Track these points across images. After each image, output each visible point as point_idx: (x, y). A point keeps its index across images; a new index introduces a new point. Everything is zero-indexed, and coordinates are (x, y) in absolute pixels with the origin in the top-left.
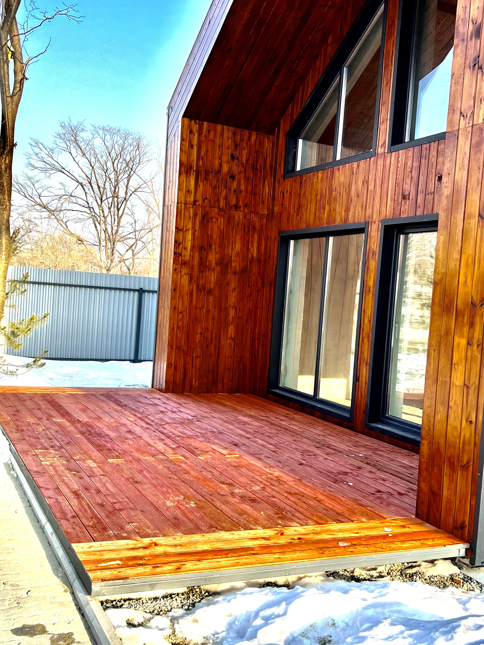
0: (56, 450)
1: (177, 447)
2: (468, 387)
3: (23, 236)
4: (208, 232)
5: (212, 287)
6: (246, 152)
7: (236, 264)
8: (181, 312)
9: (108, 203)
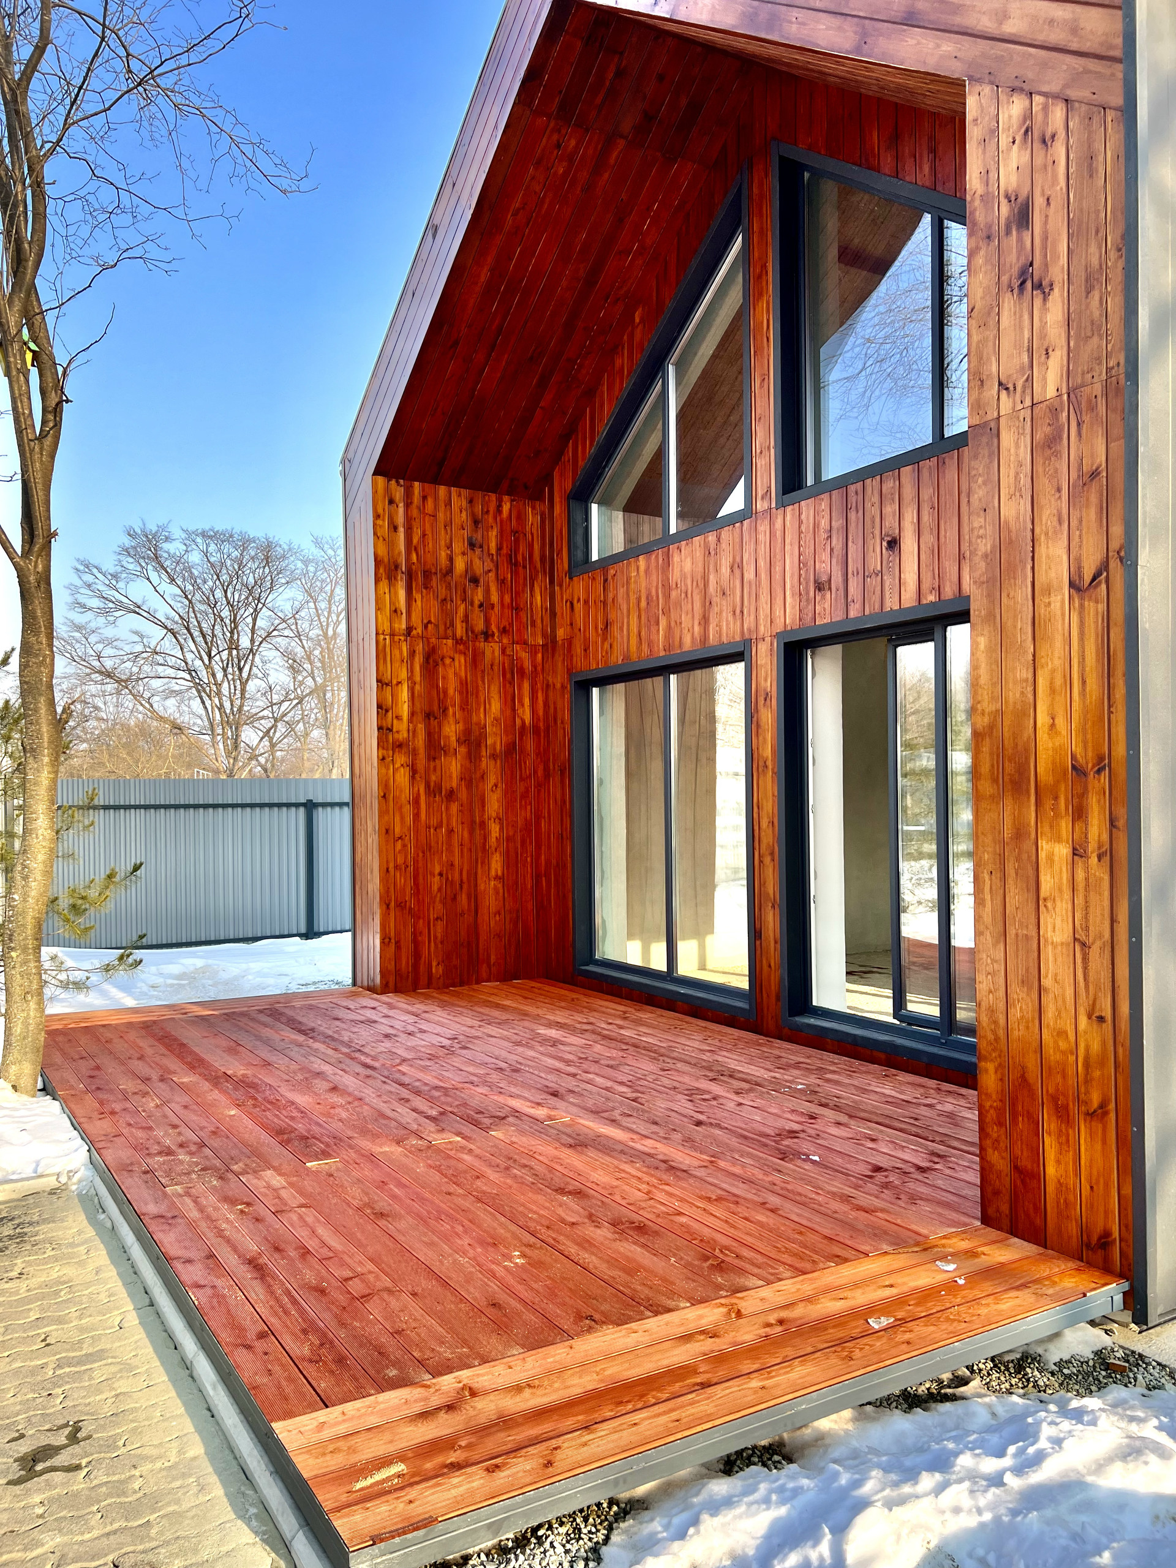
0: (191, 1154)
1: (442, 1114)
2: (1083, 945)
3: (74, 728)
4: (438, 686)
5: (454, 785)
6: (494, 533)
7: (495, 740)
8: (400, 838)
9: (222, 661)
